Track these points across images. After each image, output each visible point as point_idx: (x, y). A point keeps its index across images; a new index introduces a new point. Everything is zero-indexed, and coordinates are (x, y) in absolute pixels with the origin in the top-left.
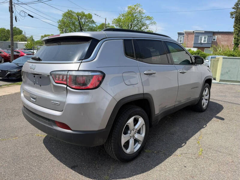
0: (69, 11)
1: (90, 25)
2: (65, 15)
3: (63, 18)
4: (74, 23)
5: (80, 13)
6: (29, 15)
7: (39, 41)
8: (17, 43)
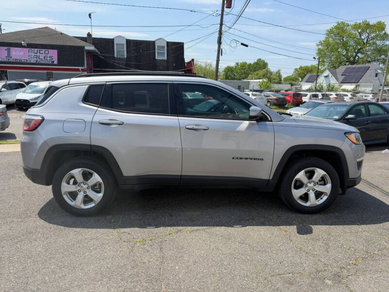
0: (339, 24)
1: (378, 42)
2: (330, 32)
3: (326, 38)
4: (347, 43)
5: (360, 24)
6: (242, 44)
7: (290, 76)
8: (249, 82)
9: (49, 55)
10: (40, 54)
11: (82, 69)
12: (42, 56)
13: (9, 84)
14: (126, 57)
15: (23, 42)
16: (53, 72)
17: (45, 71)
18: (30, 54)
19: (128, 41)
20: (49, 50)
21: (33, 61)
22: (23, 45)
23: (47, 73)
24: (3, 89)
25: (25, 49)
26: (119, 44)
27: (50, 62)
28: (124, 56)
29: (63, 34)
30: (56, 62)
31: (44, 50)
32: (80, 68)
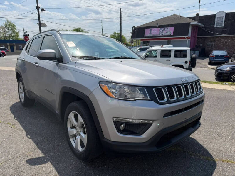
9: (169, 31)
10: (165, 31)
11: (186, 37)
12: (165, 32)
13: (143, 48)
14: (223, 26)
15: (157, 25)
16: (171, 40)
17: (167, 40)
18: (160, 31)
19: (227, 14)
20: (170, 28)
21: (161, 35)
22: (157, 26)
23: (168, 41)
24: (139, 51)
25: (158, 29)
26: (219, 17)
27: (169, 35)
28: (222, 25)
29: (182, 17)
30: (172, 34)
31: (167, 28)
32: (185, 37)
